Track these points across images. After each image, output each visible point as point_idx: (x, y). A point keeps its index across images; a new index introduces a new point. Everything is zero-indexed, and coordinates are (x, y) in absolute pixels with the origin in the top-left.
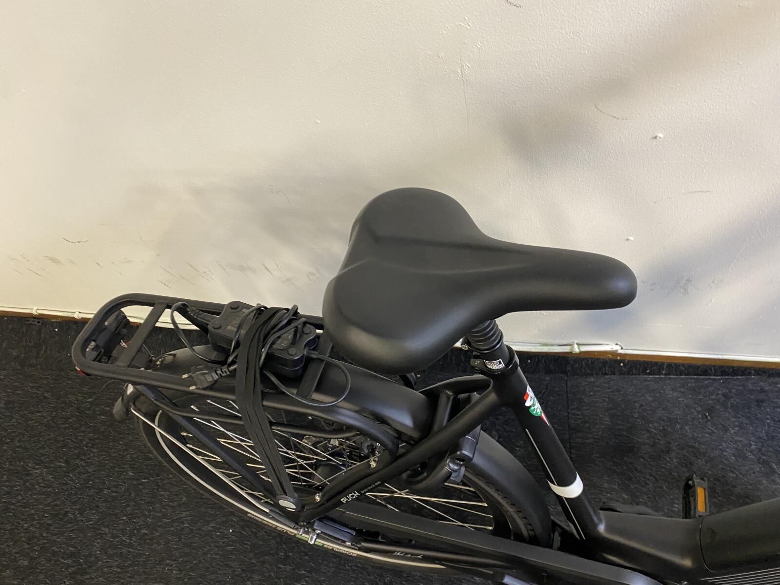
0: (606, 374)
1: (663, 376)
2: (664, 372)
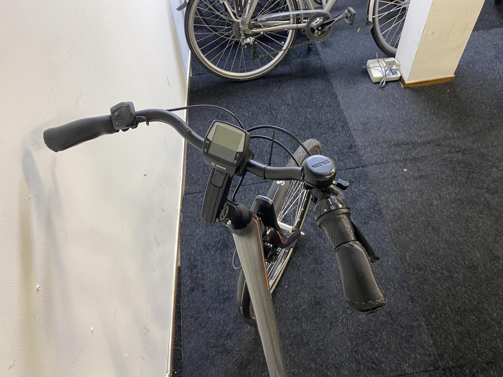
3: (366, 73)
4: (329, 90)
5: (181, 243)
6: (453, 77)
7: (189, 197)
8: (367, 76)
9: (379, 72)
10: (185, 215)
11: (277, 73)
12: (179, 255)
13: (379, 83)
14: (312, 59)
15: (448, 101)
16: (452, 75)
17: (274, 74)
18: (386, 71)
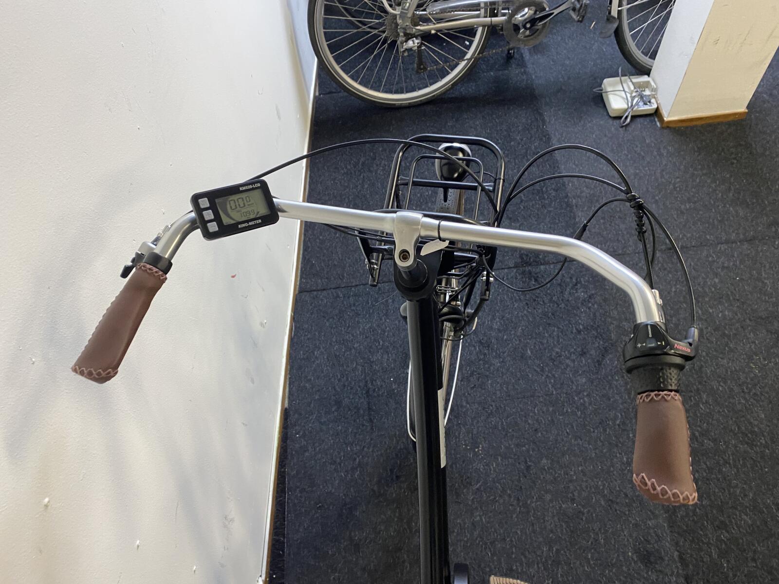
3: (600, 100)
4: (538, 126)
5: (290, 371)
6: (745, 113)
7: (307, 297)
8: (601, 105)
9: (621, 100)
10: (298, 325)
11: (456, 94)
12: (287, 389)
13: (620, 118)
14: (514, 73)
15: (732, 153)
16: (743, 109)
17: (449, 96)
18: (633, 98)
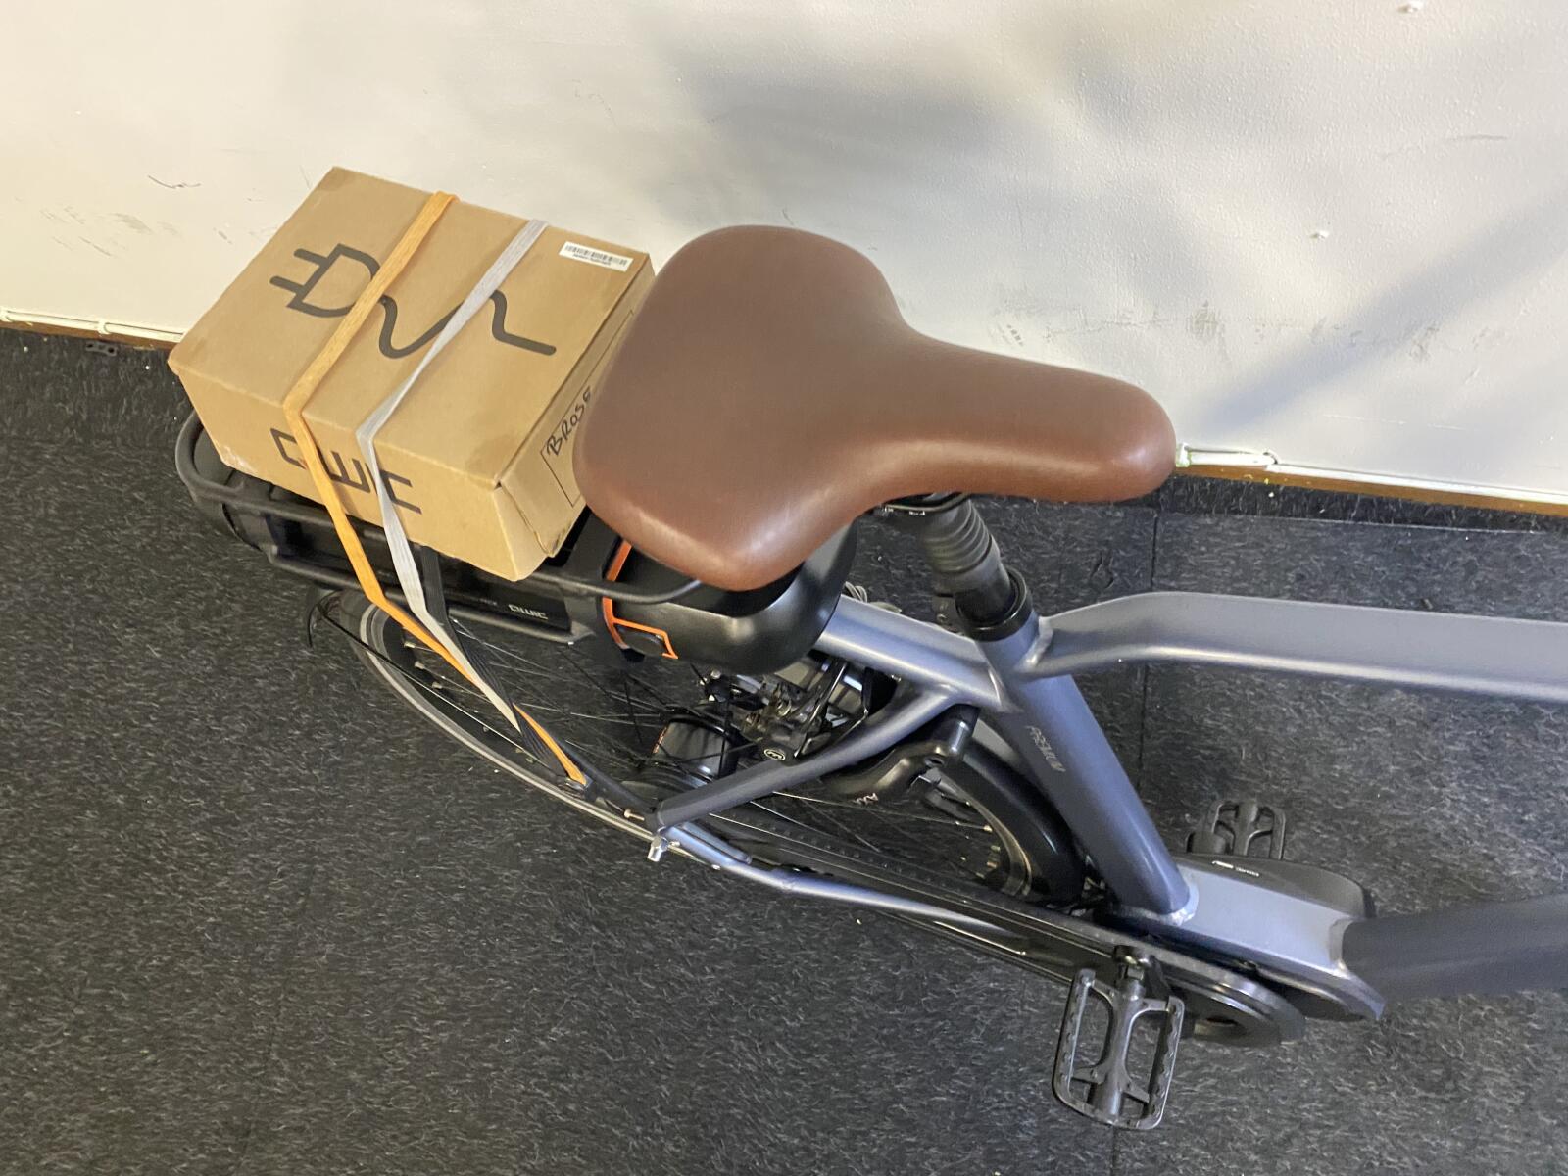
0: (1237, 512)
1: (1351, 523)
2: (1353, 514)
